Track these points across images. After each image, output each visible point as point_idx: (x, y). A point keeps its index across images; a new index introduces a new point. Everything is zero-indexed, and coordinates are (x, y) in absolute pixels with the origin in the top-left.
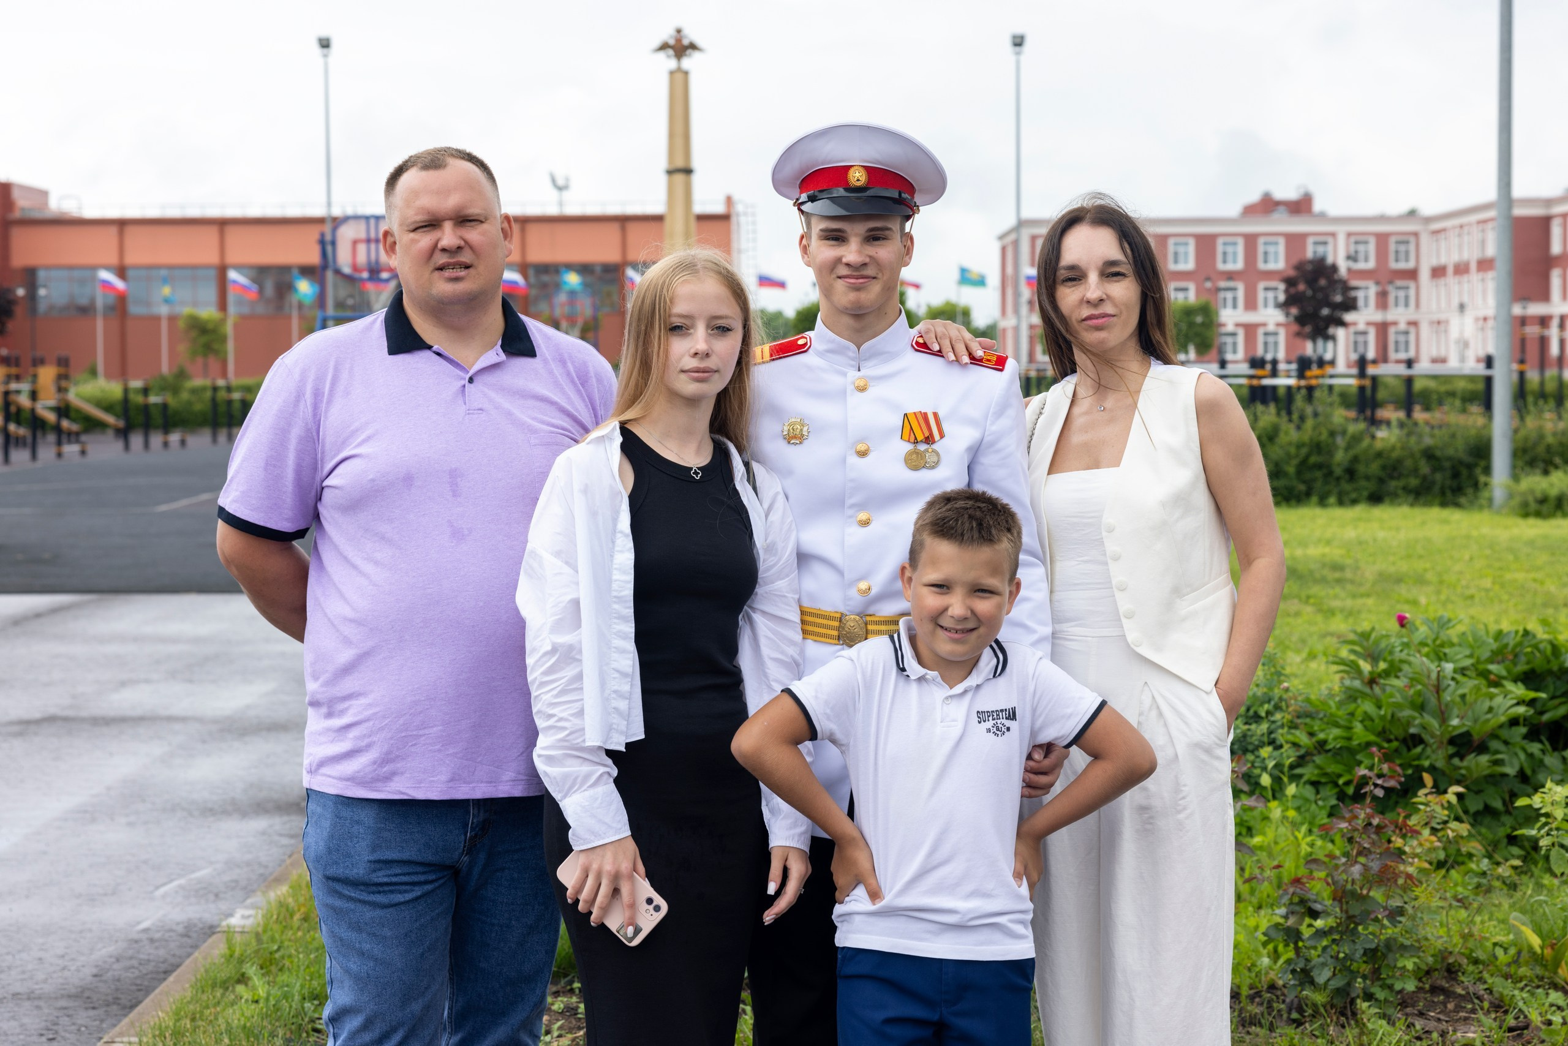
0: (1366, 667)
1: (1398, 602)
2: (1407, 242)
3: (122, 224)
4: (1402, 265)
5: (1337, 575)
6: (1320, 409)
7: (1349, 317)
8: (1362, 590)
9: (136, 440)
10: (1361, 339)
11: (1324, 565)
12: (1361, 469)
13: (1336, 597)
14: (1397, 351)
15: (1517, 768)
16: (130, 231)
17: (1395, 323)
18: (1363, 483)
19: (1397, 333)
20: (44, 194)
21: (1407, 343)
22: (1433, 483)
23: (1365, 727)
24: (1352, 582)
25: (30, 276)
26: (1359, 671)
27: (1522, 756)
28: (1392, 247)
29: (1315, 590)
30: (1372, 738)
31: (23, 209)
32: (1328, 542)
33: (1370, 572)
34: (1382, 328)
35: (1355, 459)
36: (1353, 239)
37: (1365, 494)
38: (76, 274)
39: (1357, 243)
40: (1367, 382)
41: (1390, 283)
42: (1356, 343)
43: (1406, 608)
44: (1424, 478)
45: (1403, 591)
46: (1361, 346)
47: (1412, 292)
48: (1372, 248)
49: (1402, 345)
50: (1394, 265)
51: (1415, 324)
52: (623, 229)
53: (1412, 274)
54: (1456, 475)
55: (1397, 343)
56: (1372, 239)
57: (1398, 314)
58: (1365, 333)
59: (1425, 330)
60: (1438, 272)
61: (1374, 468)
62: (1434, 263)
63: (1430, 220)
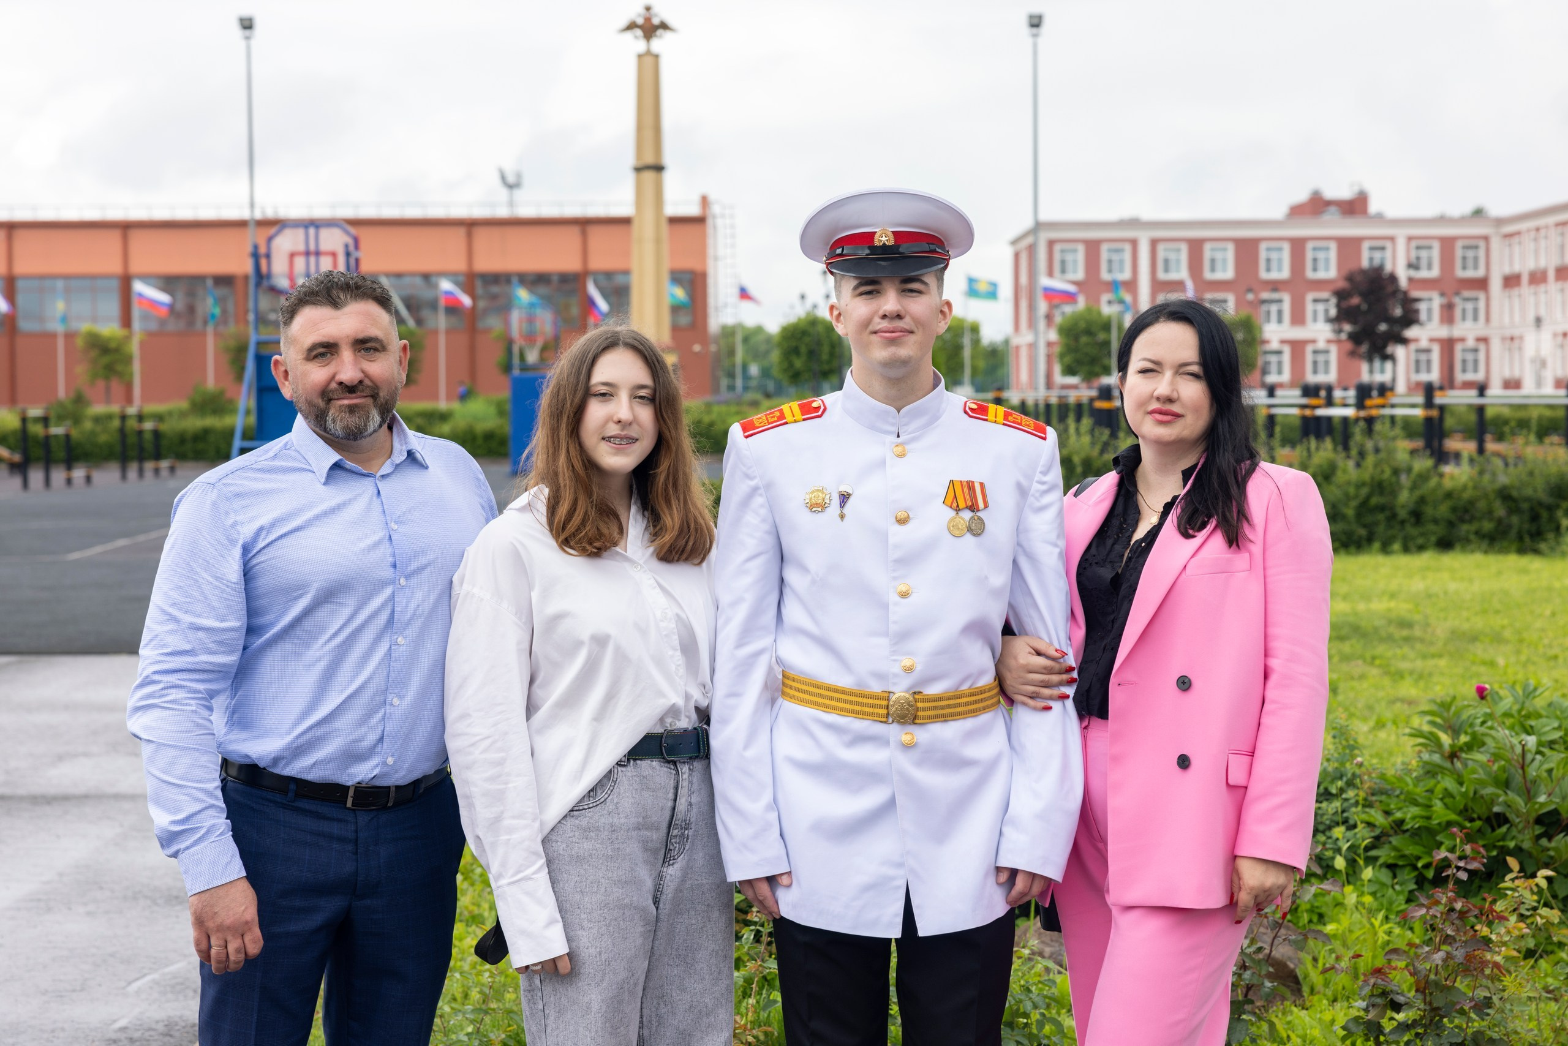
0: (1446, 739)
1: (1473, 663)
2: (1476, 247)
4: (1470, 274)
5: (1405, 633)
6: (1382, 444)
7: (1409, 333)
8: (1433, 650)
9: (36, 476)
10: (1423, 357)
11: (1390, 622)
12: (1429, 511)
13: (1404, 658)
14: (1465, 373)
16: (19, 235)
17: (1462, 340)
18: (1431, 527)
19: (1464, 350)
21: (1476, 362)
22: (1510, 527)
23: (1445, 804)
24: (1422, 640)
26: (1438, 744)
28: (1459, 253)
29: (1380, 649)
30: (1453, 817)
32: (1393, 596)
33: (1441, 630)
34: (1448, 345)
35: (1422, 500)
36: (1414, 244)
37: (1433, 539)
39: (1418, 248)
40: (1434, 413)
41: (1457, 293)
42: (1417, 362)
43: (1482, 669)
44: (1500, 521)
45: (1479, 650)
46: (1423, 366)
47: (1482, 304)
48: (1436, 253)
49: (1470, 366)
50: (1460, 273)
51: (1484, 340)
52: (583, 233)
53: (1482, 284)
54: (1535, 518)
55: (1465, 361)
56: (1436, 244)
57: (1466, 329)
58: (1428, 351)
59: (1496, 347)
60: (1511, 281)
61: (1443, 510)
62: (1507, 271)
63: (1500, 221)
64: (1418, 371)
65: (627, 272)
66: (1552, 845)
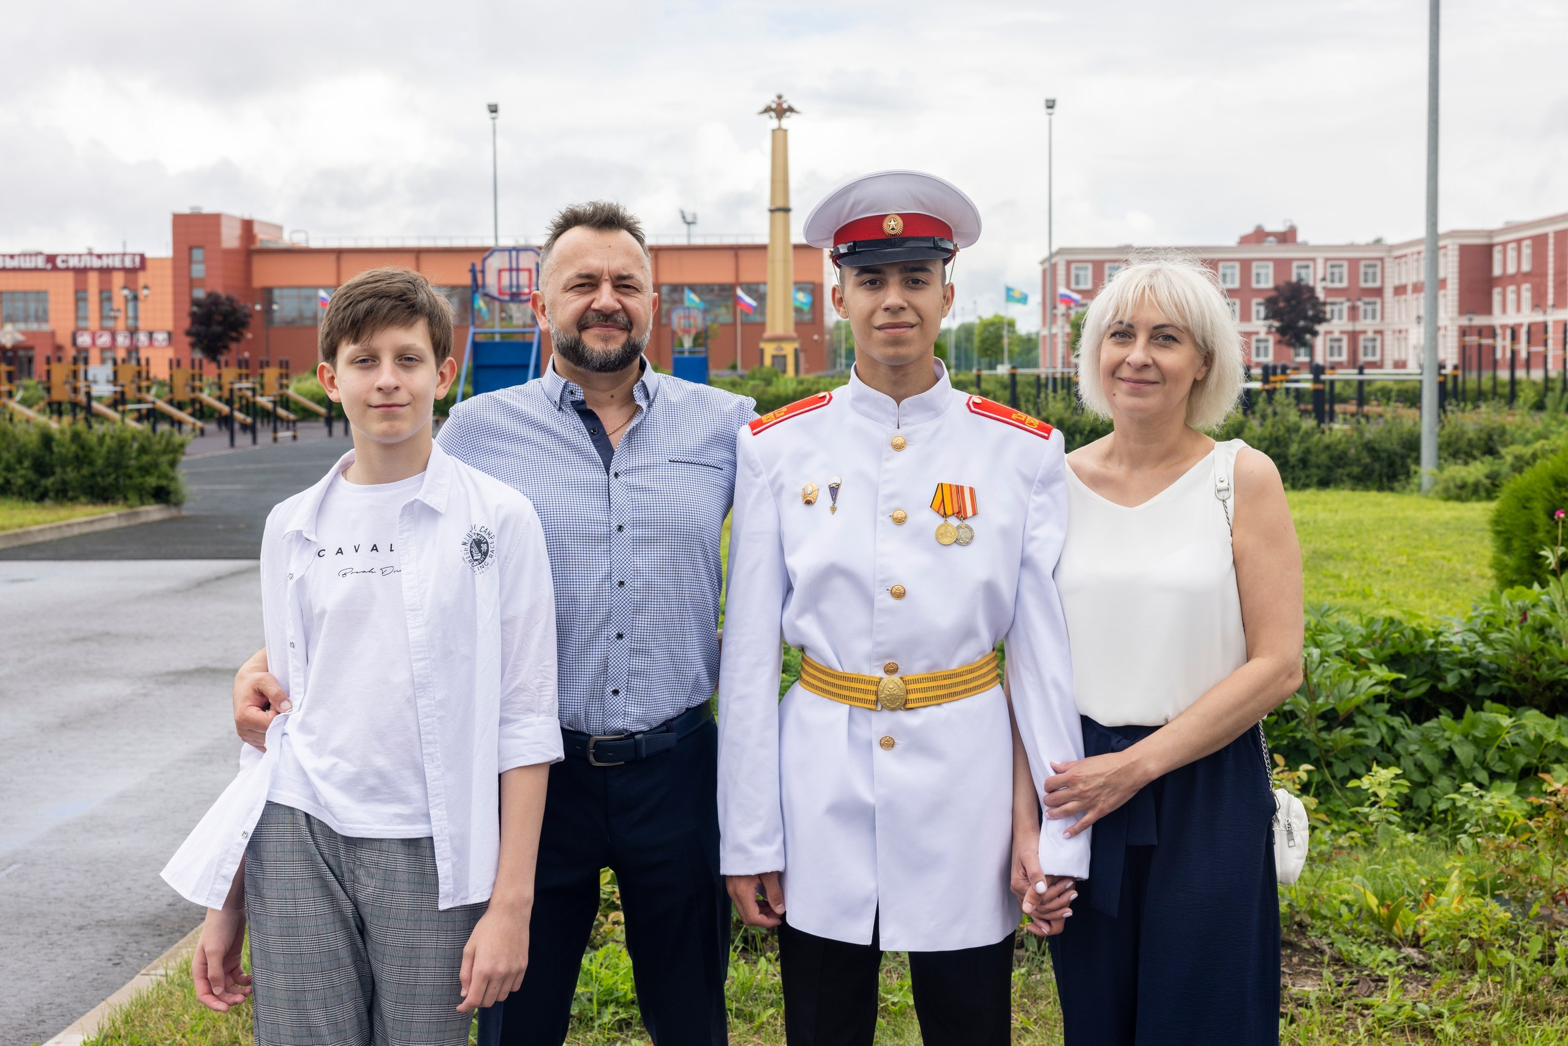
1: (1325, 576)
2: (1375, 266)
3: (339, 253)
4: (1370, 285)
6: (1279, 409)
7: (1321, 328)
9: (340, 427)
10: (1336, 344)
12: (1313, 459)
14: (1365, 354)
15: (1378, 740)
16: (345, 258)
17: (1364, 332)
18: (1314, 471)
19: (1365, 340)
20: (279, 228)
21: (1374, 348)
22: (1373, 471)
25: (267, 295)
27: (1384, 729)
28: (1362, 270)
31: (261, 241)
34: (1353, 336)
35: (1308, 451)
36: (1329, 263)
37: (1315, 480)
38: (304, 292)
39: (1332, 266)
40: (1320, 386)
41: (1359, 299)
42: (1332, 348)
43: (1331, 581)
44: (1366, 466)
45: (1331, 567)
46: (1336, 351)
47: (1378, 307)
48: (1345, 270)
49: (1370, 351)
50: (1363, 285)
51: (1380, 332)
52: (736, 256)
53: (1379, 292)
54: (1391, 464)
55: (1365, 348)
56: (1345, 264)
57: (1367, 324)
58: (1339, 340)
59: (1389, 337)
60: (1400, 290)
61: (1324, 458)
62: (1397, 283)
63: (1391, 248)
64: (1332, 354)
65: (765, 283)
66: (1332, 736)
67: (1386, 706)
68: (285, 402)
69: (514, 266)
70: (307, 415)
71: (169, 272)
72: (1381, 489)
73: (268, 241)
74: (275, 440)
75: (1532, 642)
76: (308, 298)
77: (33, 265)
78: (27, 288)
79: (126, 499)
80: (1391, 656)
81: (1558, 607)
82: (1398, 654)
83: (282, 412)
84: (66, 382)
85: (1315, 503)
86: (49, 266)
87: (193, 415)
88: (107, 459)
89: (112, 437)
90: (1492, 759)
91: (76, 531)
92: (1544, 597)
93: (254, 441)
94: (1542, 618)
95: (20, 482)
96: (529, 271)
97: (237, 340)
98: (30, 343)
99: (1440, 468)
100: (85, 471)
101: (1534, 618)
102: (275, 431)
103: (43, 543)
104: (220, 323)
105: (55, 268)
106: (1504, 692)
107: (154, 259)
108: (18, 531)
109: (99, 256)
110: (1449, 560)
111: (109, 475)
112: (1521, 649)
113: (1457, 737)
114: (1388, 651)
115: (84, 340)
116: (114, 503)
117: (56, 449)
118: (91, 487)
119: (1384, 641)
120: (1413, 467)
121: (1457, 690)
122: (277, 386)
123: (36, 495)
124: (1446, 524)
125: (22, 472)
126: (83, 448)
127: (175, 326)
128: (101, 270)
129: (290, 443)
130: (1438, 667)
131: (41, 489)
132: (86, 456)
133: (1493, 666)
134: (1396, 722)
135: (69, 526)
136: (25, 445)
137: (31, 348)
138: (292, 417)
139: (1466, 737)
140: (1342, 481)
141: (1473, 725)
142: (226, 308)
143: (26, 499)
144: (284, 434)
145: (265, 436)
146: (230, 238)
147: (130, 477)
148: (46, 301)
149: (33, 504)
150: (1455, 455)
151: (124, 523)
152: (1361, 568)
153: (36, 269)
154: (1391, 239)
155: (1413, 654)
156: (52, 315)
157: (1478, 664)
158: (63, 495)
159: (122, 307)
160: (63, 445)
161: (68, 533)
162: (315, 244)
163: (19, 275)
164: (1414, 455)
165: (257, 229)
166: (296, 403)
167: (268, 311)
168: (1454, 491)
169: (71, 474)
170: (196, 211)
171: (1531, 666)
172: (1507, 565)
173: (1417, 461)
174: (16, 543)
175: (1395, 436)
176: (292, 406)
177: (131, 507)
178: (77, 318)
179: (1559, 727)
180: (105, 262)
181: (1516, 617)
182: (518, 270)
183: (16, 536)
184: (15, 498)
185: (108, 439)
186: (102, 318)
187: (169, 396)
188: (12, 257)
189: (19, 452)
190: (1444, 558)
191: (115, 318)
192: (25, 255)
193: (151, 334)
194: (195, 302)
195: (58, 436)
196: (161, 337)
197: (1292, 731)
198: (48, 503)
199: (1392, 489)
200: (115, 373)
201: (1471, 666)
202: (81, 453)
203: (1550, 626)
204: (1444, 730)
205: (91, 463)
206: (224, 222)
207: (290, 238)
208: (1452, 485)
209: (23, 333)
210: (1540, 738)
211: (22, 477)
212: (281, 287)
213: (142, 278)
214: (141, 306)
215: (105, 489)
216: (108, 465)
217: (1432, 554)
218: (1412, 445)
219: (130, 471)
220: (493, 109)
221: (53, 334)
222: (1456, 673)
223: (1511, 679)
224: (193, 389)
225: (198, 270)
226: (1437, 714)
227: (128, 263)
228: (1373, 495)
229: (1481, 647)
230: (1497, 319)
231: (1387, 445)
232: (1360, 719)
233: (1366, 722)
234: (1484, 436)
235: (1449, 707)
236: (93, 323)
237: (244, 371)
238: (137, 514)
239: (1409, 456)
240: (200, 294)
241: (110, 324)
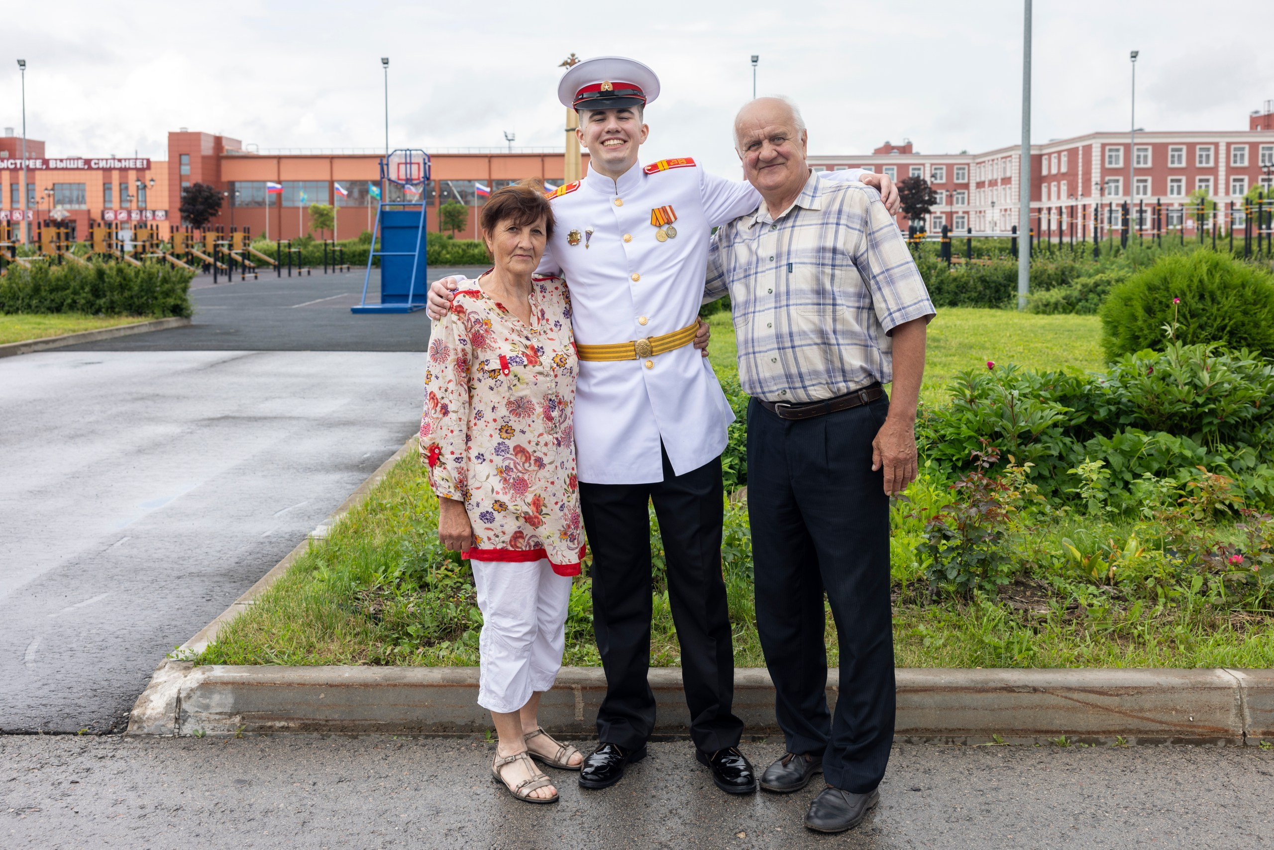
0: (968, 392)
2: (964, 169)
3: (279, 158)
4: (960, 181)
5: (936, 344)
6: (922, 255)
7: (932, 208)
8: (950, 352)
9: (284, 272)
10: (938, 219)
12: (945, 287)
14: (957, 227)
15: (1058, 451)
16: (283, 161)
17: (957, 212)
18: (947, 295)
19: (957, 218)
20: (240, 142)
21: (963, 222)
22: (985, 295)
23: (968, 427)
25: (231, 186)
26: (964, 394)
27: (1061, 445)
28: (955, 171)
30: (972, 434)
31: (227, 150)
33: (954, 343)
34: (950, 215)
35: (942, 282)
36: (934, 167)
37: (947, 301)
38: (255, 184)
39: (936, 169)
40: (948, 240)
41: (954, 191)
42: (935, 223)
44: (980, 293)
45: (974, 353)
47: (966, 196)
48: (944, 171)
49: (959, 225)
50: (956, 181)
51: (967, 213)
52: (543, 161)
53: (966, 186)
54: (998, 291)
55: (957, 223)
56: (944, 167)
57: (958, 208)
58: (940, 218)
59: (972, 215)
60: (980, 185)
61: (952, 287)
62: (978, 180)
63: (975, 157)
65: (563, 179)
66: (1027, 449)
67: (1061, 430)
68: (246, 255)
69: (408, 161)
70: (262, 264)
71: (166, 171)
72: (991, 307)
73: (232, 150)
74: (243, 279)
75: (1158, 387)
76: (259, 189)
77: (75, 166)
78: (72, 181)
79: (153, 313)
80: (1060, 397)
81: (1173, 364)
82: (1065, 395)
83: (247, 262)
84: (104, 241)
85: (951, 315)
86: (86, 167)
87: (187, 263)
88: (142, 286)
89: (144, 272)
90: (1134, 465)
91: (122, 333)
92: (1162, 358)
93: (230, 280)
94: (1165, 371)
95: (83, 301)
96: (419, 164)
97: (214, 215)
98: (73, 218)
99: (1031, 292)
100: (127, 294)
101: (1158, 371)
102: (243, 273)
103: (101, 341)
104: (202, 204)
105: (90, 168)
106: (1138, 421)
107: (156, 162)
108: (84, 332)
109: (120, 160)
110: (1051, 349)
111: (142, 297)
112: (1151, 392)
113: (1110, 451)
114: (1059, 393)
115: (109, 216)
116: (146, 316)
117: (107, 280)
118: (130, 305)
119: (1055, 387)
120: (1012, 293)
121: (1106, 420)
122: (242, 244)
123: (94, 310)
124: (1043, 327)
125: (85, 295)
126: (125, 279)
127: (170, 207)
128: (121, 169)
129: (253, 281)
130: (1092, 405)
131: (97, 307)
132: (127, 285)
133: (1130, 404)
134: (1067, 440)
135: (117, 330)
136: (86, 277)
137: (74, 221)
138: (252, 265)
139: (1116, 450)
140: (965, 302)
141: (1121, 442)
142: (206, 194)
143: (87, 313)
144: (249, 276)
145: (237, 277)
146: (207, 149)
147: (156, 298)
148: (84, 190)
149: (92, 316)
150: (1040, 285)
151: (153, 329)
152: (994, 354)
153: (78, 169)
154: (972, 151)
155: (1075, 396)
156: (88, 199)
157: (1119, 403)
158: (112, 310)
159: (135, 194)
160: (111, 277)
161: (117, 334)
162: (262, 153)
163: (66, 172)
164: (1013, 285)
165: (224, 143)
166: (254, 256)
167: (232, 196)
168: (1041, 308)
169: (116, 297)
170: (184, 130)
171: (1158, 403)
172: (1114, 344)
173: (1015, 288)
174: (83, 341)
175: (1000, 274)
176: (251, 258)
177: (157, 318)
178: (104, 201)
179: (1181, 443)
180: (124, 164)
181: (1144, 371)
182: (411, 163)
183: (84, 335)
184: (80, 312)
185: (141, 274)
186: (121, 201)
187: (171, 250)
188: (61, 160)
189: (81, 282)
190: (1047, 348)
191: (131, 201)
192: (70, 159)
193: (154, 212)
194: (186, 190)
195: (108, 271)
196: (160, 214)
197: (999, 446)
198: (101, 315)
199: (998, 307)
200: (136, 235)
201: (1115, 404)
202: (123, 282)
203: (1170, 375)
204: (1102, 446)
205: (130, 289)
206: (202, 137)
207: (248, 147)
208: (1040, 304)
209: (68, 211)
210: (1168, 450)
211: (84, 298)
212: (241, 181)
213: (148, 175)
214: (148, 192)
215: (139, 307)
216: (142, 290)
217: (1039, 345)
218: (1012, 278)
219: (156, 294)
220: (385, 62)
221: (89, 211)
222: (1106, 408)
223: (1144, 412)
224: (187, 246)
225: (186, 170)
226: (1093, 436)
227: (139, 165)
228: (987, 311)
229: (1122, 391)
230: (1044, 204)
231: (995, 278)
232: (1045, 438)
233: (1049, 440)
234: (1059, 272)
235: (1100, 431)
236: (115, 204)
237: (221, 234)
238: (161, 323)
239: (1009, 285)
240: (186, 184)
241: (126, 205)
